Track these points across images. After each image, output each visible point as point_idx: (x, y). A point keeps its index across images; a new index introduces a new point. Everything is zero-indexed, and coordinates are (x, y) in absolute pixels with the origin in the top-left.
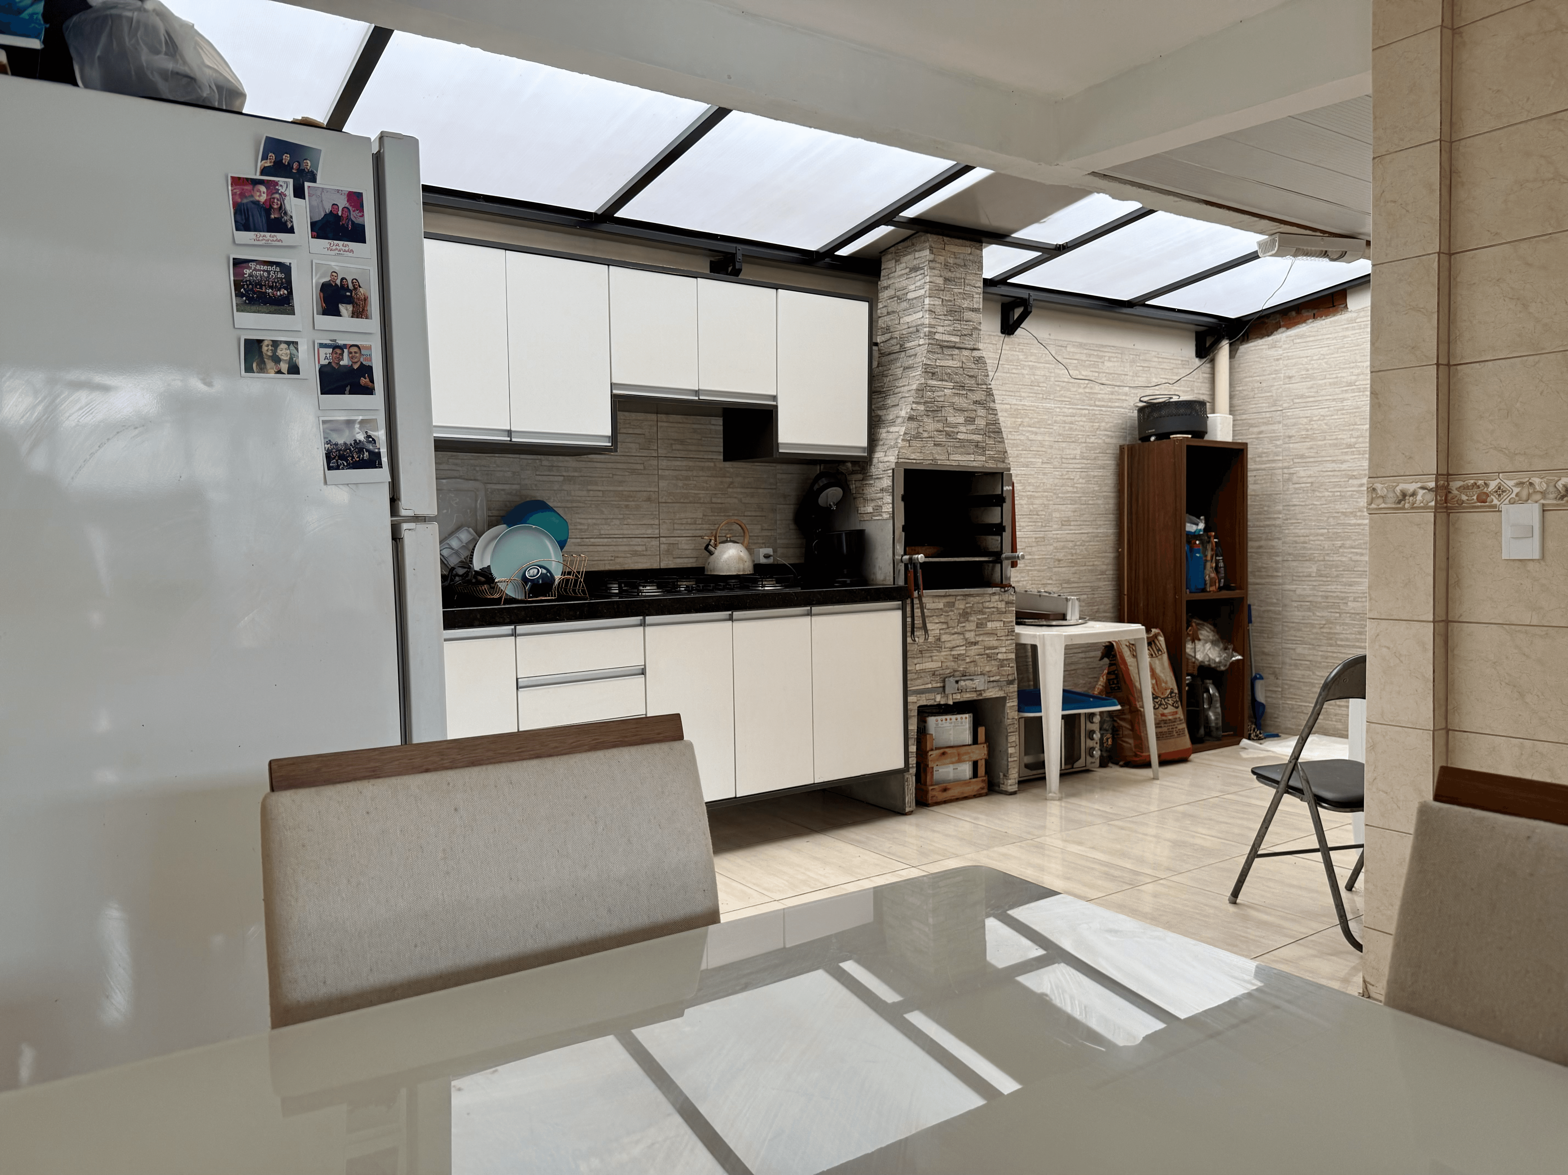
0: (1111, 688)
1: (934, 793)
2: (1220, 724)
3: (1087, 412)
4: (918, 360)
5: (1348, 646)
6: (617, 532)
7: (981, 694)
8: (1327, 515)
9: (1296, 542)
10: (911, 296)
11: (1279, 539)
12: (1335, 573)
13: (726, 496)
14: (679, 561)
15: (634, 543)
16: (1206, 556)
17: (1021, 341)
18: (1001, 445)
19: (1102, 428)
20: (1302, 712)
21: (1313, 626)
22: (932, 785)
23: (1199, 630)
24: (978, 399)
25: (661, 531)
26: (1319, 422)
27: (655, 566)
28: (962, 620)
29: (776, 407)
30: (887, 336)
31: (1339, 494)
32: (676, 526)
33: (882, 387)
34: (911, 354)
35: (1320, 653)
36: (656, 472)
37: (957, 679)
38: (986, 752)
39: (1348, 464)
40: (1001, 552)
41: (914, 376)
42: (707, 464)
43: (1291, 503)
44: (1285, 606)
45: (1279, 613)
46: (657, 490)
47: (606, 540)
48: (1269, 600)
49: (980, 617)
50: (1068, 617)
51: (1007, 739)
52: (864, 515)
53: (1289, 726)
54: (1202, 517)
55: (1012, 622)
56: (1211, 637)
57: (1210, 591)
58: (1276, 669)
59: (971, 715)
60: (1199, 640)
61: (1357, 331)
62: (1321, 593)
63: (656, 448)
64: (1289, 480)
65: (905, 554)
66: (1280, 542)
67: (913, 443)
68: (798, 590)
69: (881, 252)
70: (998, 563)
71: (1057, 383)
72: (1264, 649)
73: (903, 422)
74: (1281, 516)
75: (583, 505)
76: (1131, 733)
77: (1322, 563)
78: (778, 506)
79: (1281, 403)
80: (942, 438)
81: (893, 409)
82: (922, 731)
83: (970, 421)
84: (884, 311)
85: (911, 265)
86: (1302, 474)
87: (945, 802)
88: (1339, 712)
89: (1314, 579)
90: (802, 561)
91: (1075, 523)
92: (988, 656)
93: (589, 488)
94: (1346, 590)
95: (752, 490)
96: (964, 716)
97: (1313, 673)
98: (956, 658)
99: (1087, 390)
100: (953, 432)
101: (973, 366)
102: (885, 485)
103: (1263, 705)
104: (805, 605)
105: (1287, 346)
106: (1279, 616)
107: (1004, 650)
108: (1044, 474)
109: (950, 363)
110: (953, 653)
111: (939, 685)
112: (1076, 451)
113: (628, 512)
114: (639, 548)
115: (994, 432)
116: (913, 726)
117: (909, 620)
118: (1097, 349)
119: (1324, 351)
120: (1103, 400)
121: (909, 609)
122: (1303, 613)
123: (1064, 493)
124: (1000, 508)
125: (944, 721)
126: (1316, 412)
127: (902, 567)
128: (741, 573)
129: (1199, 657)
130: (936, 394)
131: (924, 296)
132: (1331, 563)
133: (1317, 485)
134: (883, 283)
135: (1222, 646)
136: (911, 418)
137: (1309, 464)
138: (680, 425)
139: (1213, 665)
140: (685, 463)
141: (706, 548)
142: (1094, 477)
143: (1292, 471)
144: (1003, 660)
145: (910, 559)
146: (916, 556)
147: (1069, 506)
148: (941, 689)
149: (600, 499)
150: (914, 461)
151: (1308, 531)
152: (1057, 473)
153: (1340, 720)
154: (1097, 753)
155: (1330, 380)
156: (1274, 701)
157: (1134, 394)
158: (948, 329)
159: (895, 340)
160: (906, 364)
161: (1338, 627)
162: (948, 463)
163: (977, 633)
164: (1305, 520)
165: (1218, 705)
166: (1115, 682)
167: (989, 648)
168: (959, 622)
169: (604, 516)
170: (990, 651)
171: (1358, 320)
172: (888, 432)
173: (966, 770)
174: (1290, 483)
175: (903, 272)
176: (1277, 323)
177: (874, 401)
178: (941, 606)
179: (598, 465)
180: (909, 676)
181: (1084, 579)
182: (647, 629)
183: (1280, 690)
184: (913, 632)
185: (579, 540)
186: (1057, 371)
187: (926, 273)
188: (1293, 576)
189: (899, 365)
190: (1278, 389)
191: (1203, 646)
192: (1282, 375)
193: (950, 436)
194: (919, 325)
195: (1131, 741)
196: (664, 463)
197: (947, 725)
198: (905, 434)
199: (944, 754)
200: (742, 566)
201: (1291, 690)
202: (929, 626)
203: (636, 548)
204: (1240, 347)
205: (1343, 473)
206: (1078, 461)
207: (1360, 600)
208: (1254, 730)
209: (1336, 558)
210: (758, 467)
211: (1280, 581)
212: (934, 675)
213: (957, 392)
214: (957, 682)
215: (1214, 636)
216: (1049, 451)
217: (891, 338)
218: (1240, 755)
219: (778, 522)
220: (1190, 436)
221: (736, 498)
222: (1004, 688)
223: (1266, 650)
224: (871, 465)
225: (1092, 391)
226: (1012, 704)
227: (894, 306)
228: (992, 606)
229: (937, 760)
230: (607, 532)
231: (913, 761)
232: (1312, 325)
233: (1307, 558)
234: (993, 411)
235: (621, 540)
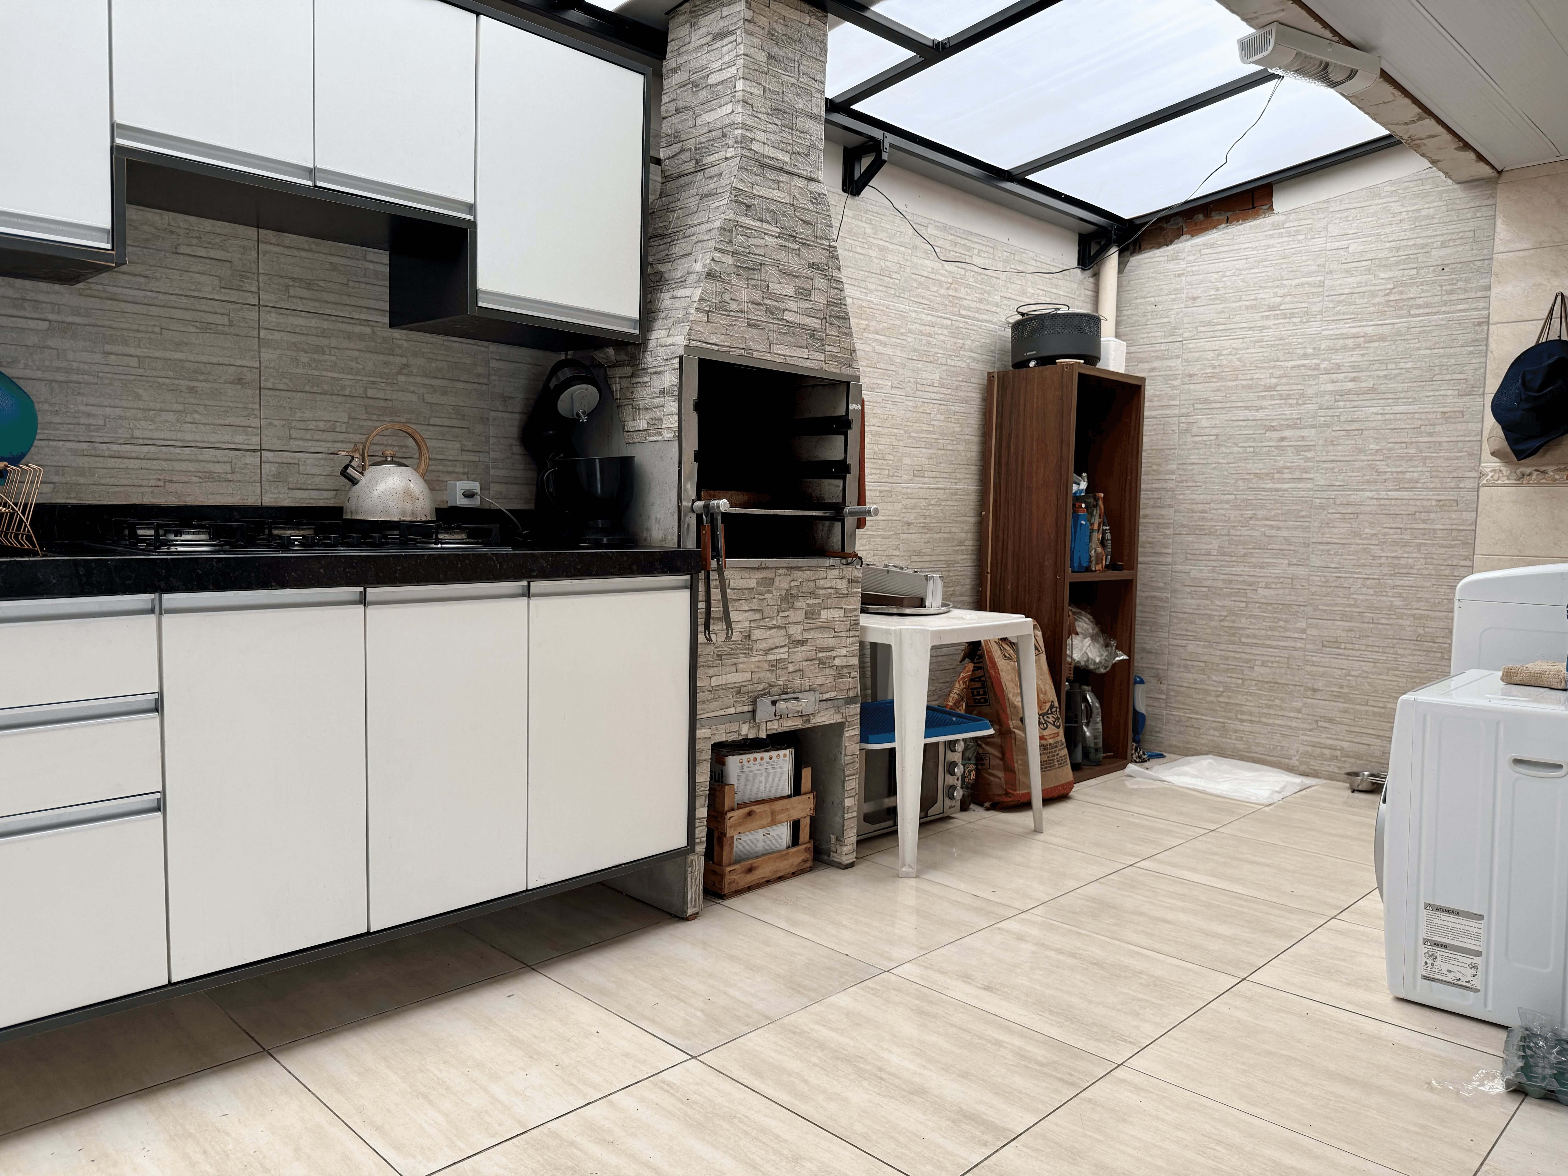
0: (975, 700)
1: (734, 877)
2: (1101, 744)
3: (949, 322)
4: (725, 181)
5: (1256, 645)
6: (168, 435)
7: (809, 721)
8: (1236, 476)
9: (1193, 511)
10: (713, 79)
11: (1170, 506)
12: (1243, 552)
13: (396, 387)
14: (299, 494)
15: (207, 458)
16: (1092, 524)
17: (870, 207)
18: (847, 339)
19: (967, 347)
20: (1192, 726)
21: (1210, 617)
22: (730, 865)
23: (1076, 620)
24: (816, 261)
25: (264, 439)
26: (1230, 357)
27: (252, 500)
28: (784, 606)
29: (473, 224)
30: (676, 148)
31: (1252, 449)
32: (294, 433)
33: (666, 228)
34: (713, 173)
35: (1219, 652)
36: (256, 333)
37: (774, 698)
38: (812, 806)
39: (1267, 412)
40: (843, 504)
41: (717, 208)
42: (358, 329)
43: (1189, 461)
44: (1174, 591)
45: (1166, 601)
46: (257, 365)
47: (145, 449)
48: (1154, 584)
49: (810, 602)
50: (928, 604)
51: (843, 786)
52: (634, 434)
53: (1174, 743)
54: (1084, 474)
55: (855, 609)
56: (1091, 631)
57: (1096, 571)
58: (1160, 671)
59: (792, 750)
60: (1077, 634)
61: (1286, 239)
62: (1222, 577)
63: (254, 289)
64: (1187, 431)
65: (699, 498)
66: (1172, 510)
67: (714, 317)
68: (509, 550)
69: (668, 13)
70: (838, 520)
71: (913, 276)
72: (1145, 646)
73: (699, 281)
74: (1174, 477)
75: (95, 380)
76: (1001, 762)
77: (1226, 538)
78: (492, 414)
79: (1181, 331)
80: (759, 315)
81: (683, 261)
82: (718, 778)
83: (804, 294)
84: (672, 107)
85: (715, 30)
86: (1205, 423)
87: (749, 889)
88: (1241, 728)
89: (1214, 558)
90: (531, 506)
91: (930, 474)
92: (821, 662)
93: (108, 348)
94: (1255, 573)
95: (445, 383)
96: (782, 753)
97: (1208, 677)
98: (774, 666)
99: (951, 292)
100: (777, 308)
101: (811, 207)
102: (667, 384)
103: (1143, 716)
104: (517, 578)
105: (1191, 258)
106: (1166, 605)
107: (843, 652)
108: (894, 403)
109: (774, 194)
110: (770, 657)
111: (746, 709)
112: (934, 375)
113: (192, 401)
114: (219, 468)
115: (838, 317)
116: (703, 777)
117: (701, 605)
118: (964, 236)
119: (1241, 264)
120: (968, 308)
121: (701, 587)
122: (1198, 602)
123: (917, 432)
124: (843, 437)
125: (752, 762)
126: (1227, 344)
127: (692, 520)
128: (409, 519)
129: (1077, 656)
130: (751, 241)
131: (735, 78)
132: (1238, 538)
133: (1224, 438)
134: (670, 63)
135: (1101, 640)
136: (711, 275)
137: (1215, 411)
138: (303, 254)
139: (1092, 667)
140: (314, 322)
141: (344, 473)
142: (955, 413)
143: (1191, 419)
144: (842, 667)
145: (707, 507)
146: (716, 502)
147: (924, 450)
148: (750, 715)
149: (133, 371)
150: (716, 348)
151: (1209, 497)
152: (910, 403)
153: (1242, 737)
154: (958, 794)
155: (1247, 303)
156: (1156, 711)
157: (1006, 305)
158: (773, 138)
159: (688, 154)
160: (706, 190)
161: (1243, 620)
162: (769, 357)
163: (806, 627)
164: (1205, 483)
165: (1099, 719)
166: (981, 692)
167: (823, 650)
168: (780, 610)
169: (141, 404)
170: (824, 654)
171: (1287, 225)
172: (674, 297)
173: (781, 834)
174: (1189, 436)
175: (703, 41)
176: (1179, 228)
177: (651, 251)
178: (753, 583)
179: (130, 308)
180: (700, 696)
181: (939, 550)
182: (166, 619)
183: (1164, 697)
184: (707, 626)
185: (85, 446)
186: (914, 259)
187: (739, 40)
188: (1187, 553)
189: (693, 192)
190: (1177, 314)
191: (1082, 641)
192: (1184, 296)
193: (772, 314)
194: (726, 126)
195: (1001, 774)
196: (272, 318)
197: (755, 767)
198: (701, 299)
199: (750, 814)
200: (409, 506)
201: (1179, 698)
202: (734, 616)
203: (211, 467)
204: (1131, 259)
205: (1259, 422)
206: (935, 389)
207: (1273, 586)
208: (1136, 750)
209: (1244, 531)
210: (454, 344)
211: (1170, 560)
212: (739, 693)
213: (784, 243)
214: (774, 703)
215: (1093, 629)
216: (901, 371)
217: (682, 151)
218: (1125, 785)
219: (492, 440)
220: (1082, 361)
221: (413, 392)
222: (843, 710)
223: (1148, 647)
224: (644, 352)
225: (957, 295)
226: (853, 732)
227: (686, 98)
228: (829, 585)
229: (740, 824)
230: (148, 434)
231: (701, 832)
232: (1225, 231)
233: (1207, 531)
234: (836, 284)
235: (178, 450)
